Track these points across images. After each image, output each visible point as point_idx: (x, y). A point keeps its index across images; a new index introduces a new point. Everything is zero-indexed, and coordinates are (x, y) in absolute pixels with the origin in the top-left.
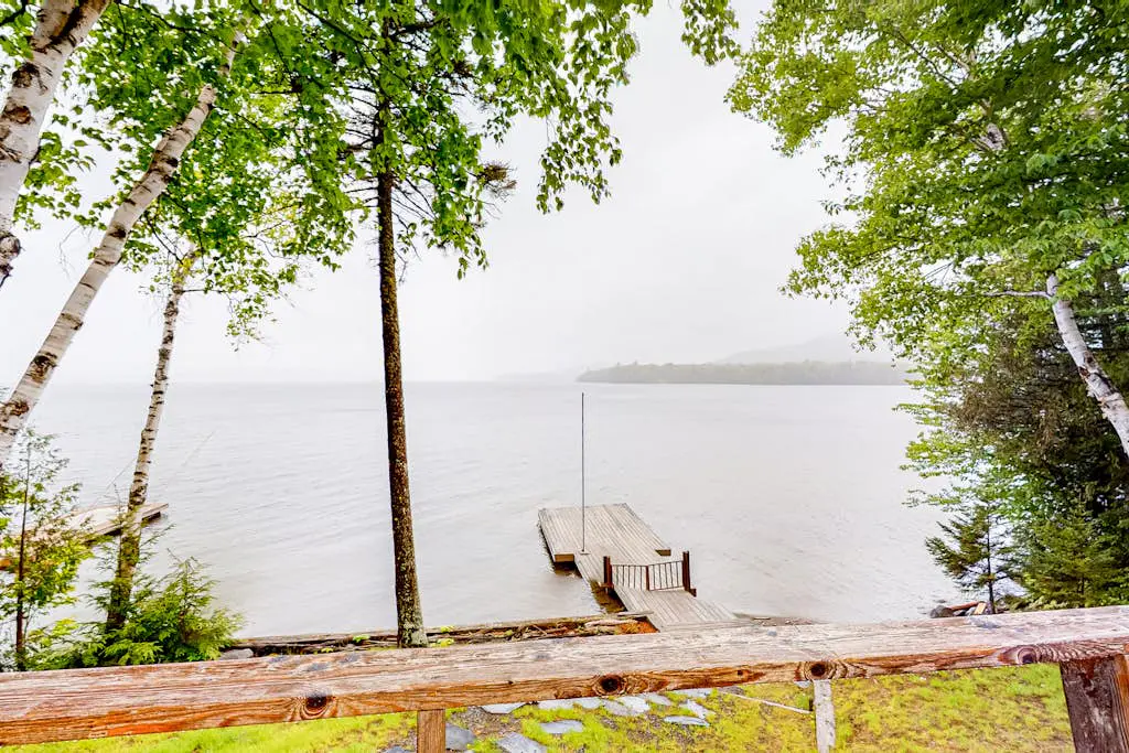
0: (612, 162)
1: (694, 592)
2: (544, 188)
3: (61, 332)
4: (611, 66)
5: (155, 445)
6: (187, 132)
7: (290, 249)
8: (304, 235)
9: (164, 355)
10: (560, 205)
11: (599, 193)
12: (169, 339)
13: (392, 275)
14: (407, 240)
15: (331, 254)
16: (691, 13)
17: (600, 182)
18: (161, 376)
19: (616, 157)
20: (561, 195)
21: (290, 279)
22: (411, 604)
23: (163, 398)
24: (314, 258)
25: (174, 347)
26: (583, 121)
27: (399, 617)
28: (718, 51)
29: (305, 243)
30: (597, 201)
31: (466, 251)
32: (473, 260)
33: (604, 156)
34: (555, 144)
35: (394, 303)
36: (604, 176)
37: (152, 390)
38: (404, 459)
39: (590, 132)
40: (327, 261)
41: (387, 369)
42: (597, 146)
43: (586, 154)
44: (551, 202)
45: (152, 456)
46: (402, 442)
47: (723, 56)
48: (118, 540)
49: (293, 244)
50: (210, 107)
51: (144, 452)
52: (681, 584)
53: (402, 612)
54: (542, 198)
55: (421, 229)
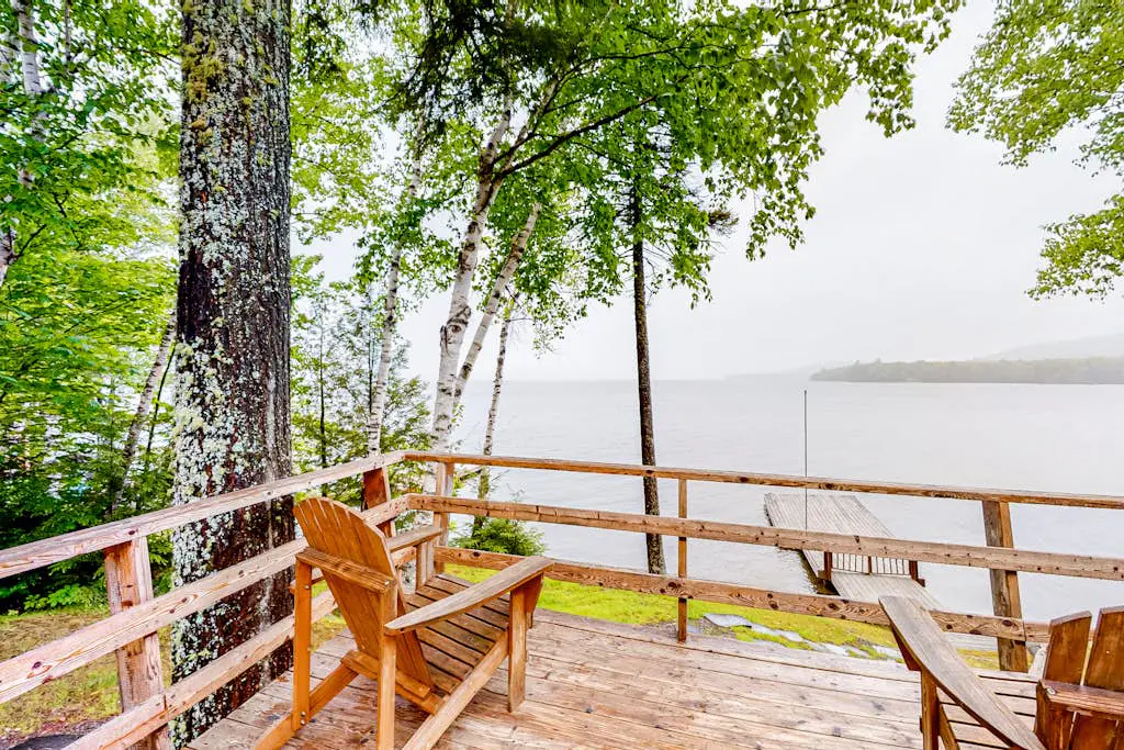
0: (807, 218)
1: (922, 583)
2: (752, 245)
3: (473, 352)
4: (809, 143)
5: (496, 419)
6: (528, 231)
7: (583, 295)
8: (590, 284)
9: (500, 362)
10: (763, 254)
11: (795, 242)
12: (503, 352)
13: (643, 304)
14: (657, 284)
15: (606, 295)
16: (875, 95)
17: (797, 233)
18: (499, 376)
19: (810, 213)
20: (764, 247)
21: (584, 315)
22: (658, 553)
23: (500, 389)
24: (596, 299)
25: (506, 357)
26: (785, 190)
27: (649, 561)
28: (895, 125)
29: (592, 291)
30: (793, 247)
31: (697, 288)
32: (702, 295)
33: (800, 213)
34: (760, 212)
35: (644, 323)
36: (800, 229)
37: (494, 384)
38: (651, 435)
39: (789, 196)
40: (604, 300)
41: (640, 370)
42: (796, 207)
43: (786, 214)
44: (757, 252)
45: (495, 426)
46: (650, 423)
47: (899, 129)
48: (479, 476)
49: (583, 292)
50: (539, 213)
51: (491, 423)
52: (907, 572)
53: (652, 557)
54: (750, 252)
55: (666, 277)
